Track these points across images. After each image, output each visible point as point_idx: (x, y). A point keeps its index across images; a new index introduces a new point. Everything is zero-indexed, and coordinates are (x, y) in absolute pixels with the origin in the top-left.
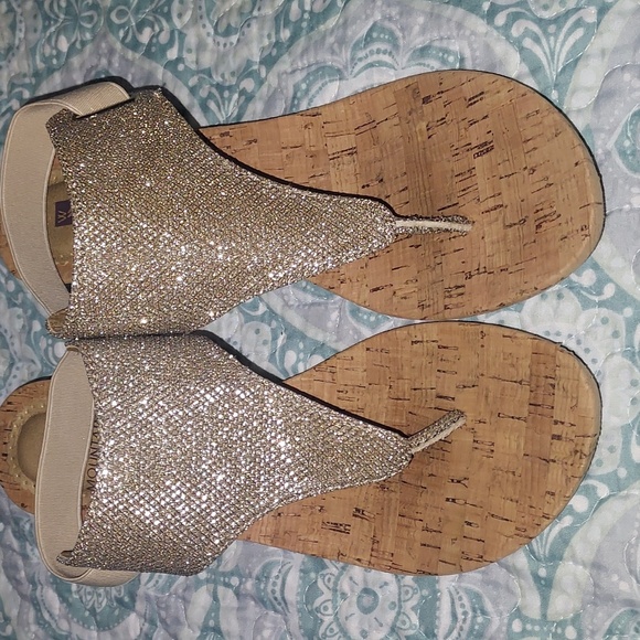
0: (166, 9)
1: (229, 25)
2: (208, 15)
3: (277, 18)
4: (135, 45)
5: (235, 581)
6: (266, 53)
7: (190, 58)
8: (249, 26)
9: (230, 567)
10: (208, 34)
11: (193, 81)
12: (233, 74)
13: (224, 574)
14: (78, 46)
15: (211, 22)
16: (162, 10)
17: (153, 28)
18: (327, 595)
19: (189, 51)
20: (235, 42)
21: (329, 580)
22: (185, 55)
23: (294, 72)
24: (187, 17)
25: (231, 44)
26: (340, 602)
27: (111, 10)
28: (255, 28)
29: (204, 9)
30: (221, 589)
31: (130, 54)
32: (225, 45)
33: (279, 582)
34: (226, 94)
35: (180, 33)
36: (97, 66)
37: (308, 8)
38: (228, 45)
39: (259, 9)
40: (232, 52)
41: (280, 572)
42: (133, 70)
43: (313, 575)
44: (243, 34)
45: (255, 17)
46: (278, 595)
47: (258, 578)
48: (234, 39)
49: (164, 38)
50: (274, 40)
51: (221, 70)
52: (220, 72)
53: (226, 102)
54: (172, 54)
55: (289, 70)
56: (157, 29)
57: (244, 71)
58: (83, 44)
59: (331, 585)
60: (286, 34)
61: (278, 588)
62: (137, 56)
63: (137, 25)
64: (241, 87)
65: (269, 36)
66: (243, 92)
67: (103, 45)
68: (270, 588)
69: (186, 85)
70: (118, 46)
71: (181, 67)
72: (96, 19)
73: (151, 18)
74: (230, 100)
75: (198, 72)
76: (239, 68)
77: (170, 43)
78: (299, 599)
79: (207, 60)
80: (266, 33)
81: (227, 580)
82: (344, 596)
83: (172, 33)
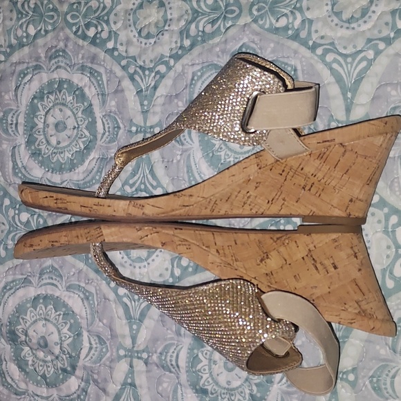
0: (106, 18)
1: (149, 33)
2: (135, 25)
3: (181, 33)
4: (84, 37)
5: (145, 355)
6: (174, 52)
7: (121, 49)
8: (163, 34)
9: (141, 348)
10: (135, 36)
11: (124, 63)
12: (151, 61)
13: (138, 352)
14: (43, 32)
15: (136, 29)
16: (103, 18)
17: (96, 28)
18: (205, 362)
19: (122, 44)
20: (153, 43)
21: (206, 354)
22: (119, 46)
23: (193, 65)
24: (119, 24)
25: (150, 43)
26: (213, 366)
27: (67, 14)
28: (166, 36)
29: (132, 21)
30: (135, 361)
31: (81, 42)
32: (146, 44)
33: (175, 355)
34: (147, 72)
35: (115, 33)
36: (56, 46)
37: (201, 29)
38: (148, 44)
39: (169, 26)
40: (151, 48)
41: (175, 349)
42: (83, 52)
43: (195, 351)
44: (159, 39)
45: (167, 30)
46: (174, 363)
47: (161, 353)
48: (152, 41)
49: (104, 35)
50: (179, 45)
51: (143, 58)
52: (143, 59)
53: (147, 77)
54: (110, 45)
55: (190, 64)
56: (100, 29)
57: (159, 60)
58: (46, 32)
59: (208, 357)
60: (187, 43)
61: (174, 359)
62: (86, 43)
63: (85, 25)
64: (157, 70)
65: (176, 42)
66: (158, 73)
67: (61, 34)
68: (168, 359)
69: (120, 64)
70: (72, 36)
71: (116, 53)
72: (56, 18)
73: (95, 22)
74: (149, 76)
75: (127, 58)
76: (156, 58)
77: (109, 39)
78: (187, 365)
79: (133, 51)
80: (174, 40)
81: (139, 355)
82: (215, 362)
83: (110, 32)
